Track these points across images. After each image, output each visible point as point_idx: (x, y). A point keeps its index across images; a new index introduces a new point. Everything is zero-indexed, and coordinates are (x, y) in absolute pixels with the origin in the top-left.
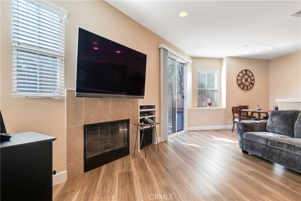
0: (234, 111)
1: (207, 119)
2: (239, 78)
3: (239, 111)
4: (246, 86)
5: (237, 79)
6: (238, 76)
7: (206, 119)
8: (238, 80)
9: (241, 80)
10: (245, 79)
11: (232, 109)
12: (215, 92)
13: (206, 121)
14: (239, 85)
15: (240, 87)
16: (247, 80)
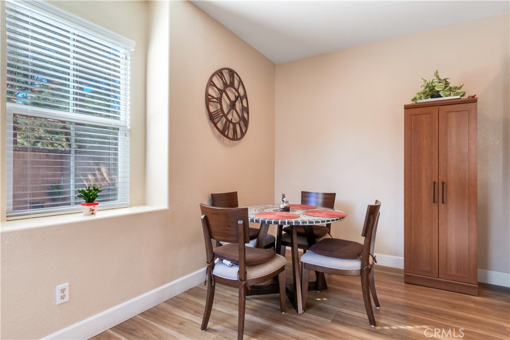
0: (213, 229)
1: (66, 285)
2: (213, 92)
3: (241, 229)
4: (231, 126)
5: (207, 94)
6: (211, 83)
7: (59, 287)
8: (208, 99)
9: (220, 100)
10: (228, 101)
11: (206, 221)
12: (120, 137)
13: (59, 301)
14: (212, 117)
15: (215, 125)
16: (233, 105)
